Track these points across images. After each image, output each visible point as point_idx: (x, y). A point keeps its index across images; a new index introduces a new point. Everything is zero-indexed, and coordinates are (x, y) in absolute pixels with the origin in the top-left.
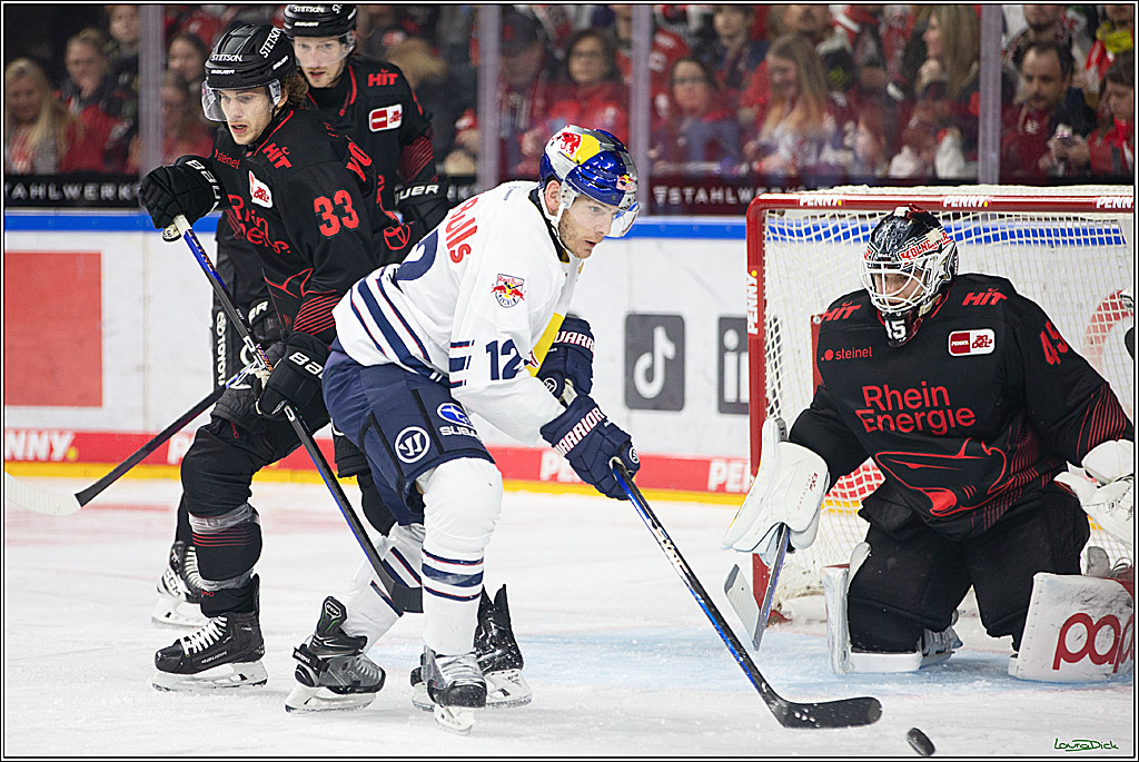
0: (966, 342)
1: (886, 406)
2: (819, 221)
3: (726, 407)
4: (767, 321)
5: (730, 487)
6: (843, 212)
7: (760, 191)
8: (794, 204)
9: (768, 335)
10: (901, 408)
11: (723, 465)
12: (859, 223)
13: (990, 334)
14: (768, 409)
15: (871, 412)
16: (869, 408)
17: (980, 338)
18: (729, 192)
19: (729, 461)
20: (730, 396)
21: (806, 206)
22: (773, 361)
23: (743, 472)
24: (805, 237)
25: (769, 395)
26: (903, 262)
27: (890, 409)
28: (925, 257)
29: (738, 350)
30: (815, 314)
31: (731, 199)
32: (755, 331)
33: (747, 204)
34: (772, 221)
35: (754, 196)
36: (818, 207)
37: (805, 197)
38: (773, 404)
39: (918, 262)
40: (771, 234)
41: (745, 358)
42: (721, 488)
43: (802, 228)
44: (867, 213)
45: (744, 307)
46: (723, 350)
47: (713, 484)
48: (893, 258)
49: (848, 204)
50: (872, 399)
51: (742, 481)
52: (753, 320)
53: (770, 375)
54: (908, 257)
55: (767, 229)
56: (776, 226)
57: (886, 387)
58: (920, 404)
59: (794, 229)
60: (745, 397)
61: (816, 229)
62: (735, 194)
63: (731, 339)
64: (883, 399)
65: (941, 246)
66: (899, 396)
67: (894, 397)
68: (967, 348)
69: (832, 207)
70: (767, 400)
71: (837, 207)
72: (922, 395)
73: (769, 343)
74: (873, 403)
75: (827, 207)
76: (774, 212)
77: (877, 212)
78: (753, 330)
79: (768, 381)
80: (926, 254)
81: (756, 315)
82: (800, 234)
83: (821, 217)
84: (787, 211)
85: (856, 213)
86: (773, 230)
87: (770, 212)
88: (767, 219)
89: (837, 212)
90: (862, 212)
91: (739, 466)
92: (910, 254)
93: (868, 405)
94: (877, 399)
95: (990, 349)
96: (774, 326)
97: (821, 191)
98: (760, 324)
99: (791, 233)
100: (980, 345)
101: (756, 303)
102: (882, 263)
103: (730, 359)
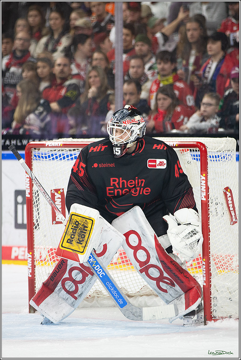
0: (155, 164)
1: (119, 186)
2: (53, 153)
3: (18, 226)
4: (34, 192)
5: (20, 257)
6: (63, 149)
7: (30, 141)
8: (43, 146)
9: (34, 198)
10: (126, 186)
11: (17, 249)
12: (69, 153)
13: (165, 161)
14: (34, 227)
15: (113, 188)
16: (112, 186)
17: (160, 162)
18: (18, 141)
19: (19, 247)
20: (20, 221)
21: (48, 147)
22: (37, 208)
23: (25, 252)
24: (48, 159)
25: (35, 221)
26: (123, 125)
27: (121, 187)
28: (132, 125)
29: (23, 203)
30: (52, 189)
31: (19, 144)
32: (29, 196)
33: (25, 146)
34: (35, 152)
35: (28, 142)
36: (53, 147)
37: (48, 143)
38: (36, 225)
39: (129, 126)
40: (35, 158)
41: (25, 206)
42: (16, 258)
43: (47, 155)
44: (72, 149)
45: (24, 186)
46: (16, 203)
47: (13, 257)
48: (120, 123)
49: (65, 145)
50: (114, 183)
51: (24, 255)
52: (28, 192)
53: (35, 213)
54: (125, 123)
55: (33, 156)
56: (37, 155)
57: (121, 179)
58: (133, 185)
59: (44, 156)
60: (25, 222)
61: (52, 155)
62: (21, 142)
63: (20, 199)
64: (118, 183)
65: (139, 122)
66: (125, 182)
67: (123, 183)
68: (155, 166)
69: (58, 147)
70: (34, 223)
71: (60, 147)
72: (135, 182)
73: (35, 200)
74: (114, 184)
75: (56, 147)
76: (36, 149)
77: (76, 149)
78: (28, 195)
79: (34, 216)
80: (133, 124)
81: (29, 189)
82: (46, 158)
83: (54, 150)
84: (41, 148)
85: (68, 149)
86: (35, 156)
87: (34, 149)
88: (33, 152)
89: (60, 149)
90: (70, 149)
91: (23, 249)
92: (126, 122)
93: (112, 185)
94: (116, 183)
95: (165, 167)
96: (37, 194)
97: (54, 140)
98: (31, 193)
99: (42, 157)
100: (161, 165)
101: (29, 185)
102: (115, 124)
103: (20, 207)
